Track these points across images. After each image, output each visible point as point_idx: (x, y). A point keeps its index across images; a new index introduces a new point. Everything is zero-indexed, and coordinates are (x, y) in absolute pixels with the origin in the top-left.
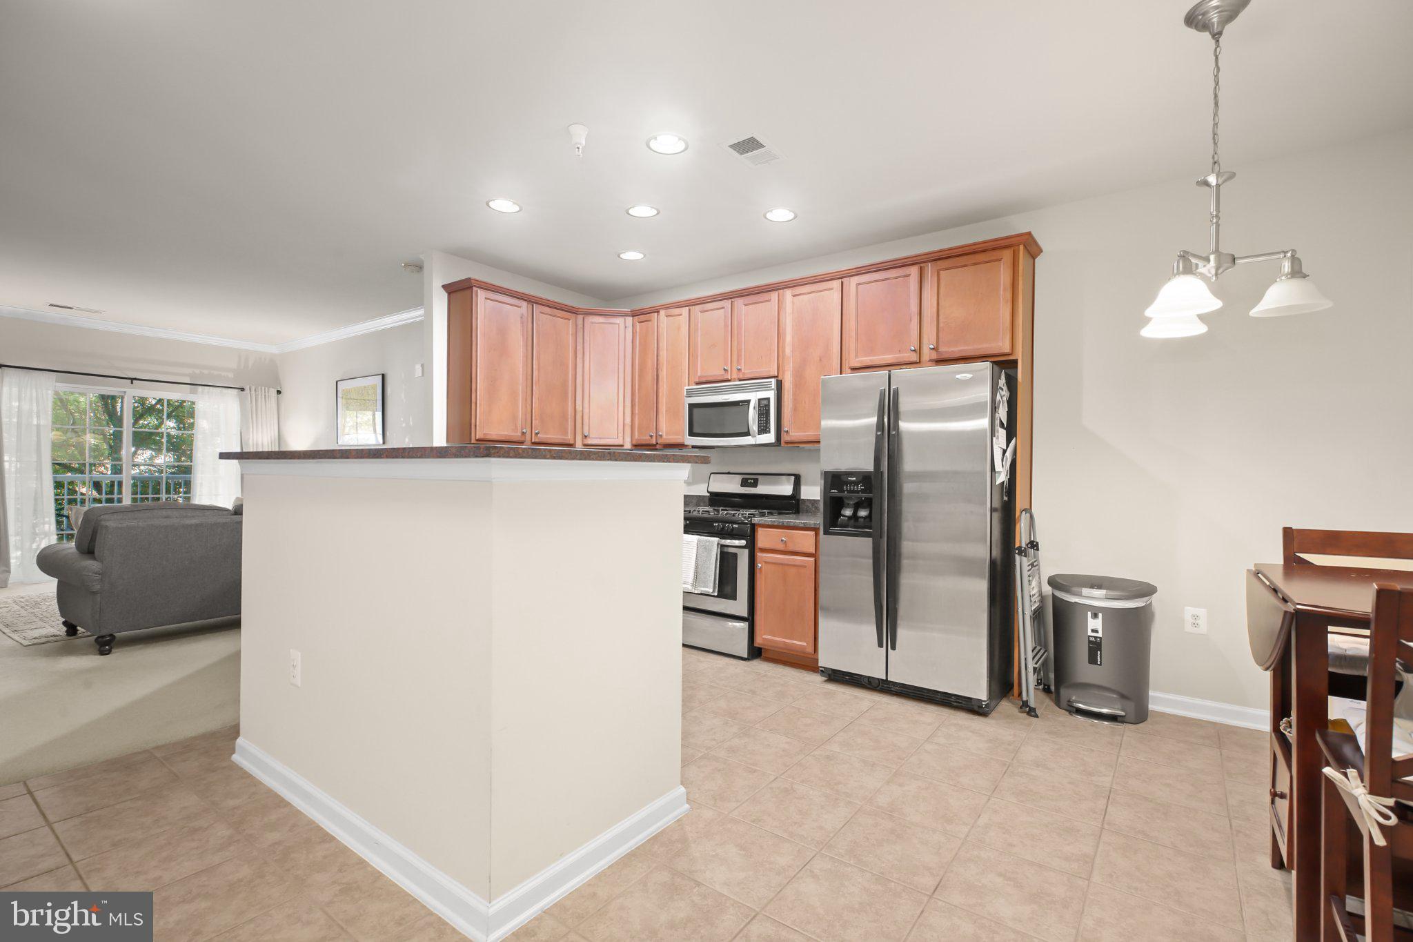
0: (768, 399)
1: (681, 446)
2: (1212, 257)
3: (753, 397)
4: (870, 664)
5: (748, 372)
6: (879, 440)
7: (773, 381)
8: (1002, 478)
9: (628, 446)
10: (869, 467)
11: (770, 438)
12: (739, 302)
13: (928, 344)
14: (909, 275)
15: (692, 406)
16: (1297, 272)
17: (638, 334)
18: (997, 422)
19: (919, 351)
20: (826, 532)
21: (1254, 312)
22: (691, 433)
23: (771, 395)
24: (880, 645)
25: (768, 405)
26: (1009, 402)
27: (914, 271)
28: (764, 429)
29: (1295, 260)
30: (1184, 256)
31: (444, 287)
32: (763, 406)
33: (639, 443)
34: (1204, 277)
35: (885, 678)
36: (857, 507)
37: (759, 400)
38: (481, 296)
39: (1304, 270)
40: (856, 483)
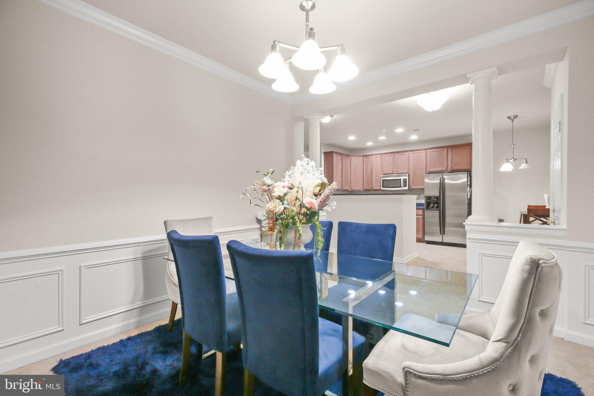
0: (406, 179)
1: (380, 190)
2: (512, 159)
3: (402, 178)
4: (439, 239)
5: (399, 172)
6: (440, 189)
7: (408, 174)
8: (469, 197)
9: (362, 190)
10: (438, 195)
11: (407, 188)
12: (396, 154)
13: (449, 167)
14: (444, 150)
15: (383, 180)
16: (526, 162)
17: (365, 162)
18: (468, 185)
19: (447, 168)
20: (426, 210)
21: (519, 168)
22: (383, 187)
23: (407, 178)
24: (441, 234)
25: (406, 180)
26: (470, 180)
27: (445, 149)
28: (405, 186)
29: (526, 160)
30: (507, 160)
31: (323, 152)
32: (405, 181)
33: (366, 189)
34: (511, 163)
35: (442, 241)
36: (434, 204)
37: (404, 179)
38: (335, 155)
39: (528, 162)
40: (434, 199)
